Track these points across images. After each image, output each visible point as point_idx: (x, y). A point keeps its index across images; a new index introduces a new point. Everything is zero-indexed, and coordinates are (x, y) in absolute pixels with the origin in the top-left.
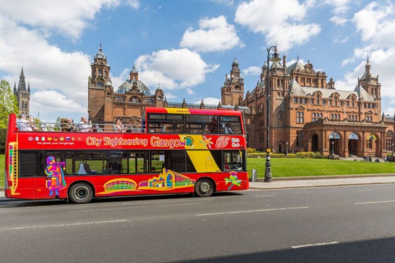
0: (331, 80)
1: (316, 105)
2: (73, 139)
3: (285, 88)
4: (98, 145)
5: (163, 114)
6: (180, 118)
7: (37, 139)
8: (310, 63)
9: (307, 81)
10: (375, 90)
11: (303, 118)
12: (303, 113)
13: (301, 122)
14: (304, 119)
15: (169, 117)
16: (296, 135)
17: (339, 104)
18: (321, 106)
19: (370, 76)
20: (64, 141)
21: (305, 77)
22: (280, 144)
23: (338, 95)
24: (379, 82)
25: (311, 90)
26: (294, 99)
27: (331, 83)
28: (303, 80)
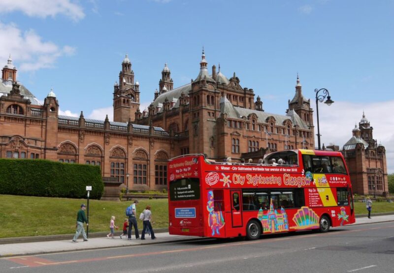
0: (258, 99)
1: (252, 132)
3: (217, 108)
8: (236, 76)
9: (234, 99)
10: (307, 116)
11: (239, 146)
12: (238, 140)
13: (237, 152)
14: (240, 148)
17: (275, 131)
18: (257, 132)
19: (302, 99)
21: (232, 93)
23: (274, 120)
24: (311, 108)
25: (245, 112)
26: (228, 122)
27: (259, 103)
28: (229, 97)
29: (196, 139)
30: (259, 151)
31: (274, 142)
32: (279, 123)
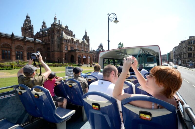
0: (74, 34)
1: (72, 44)
3: (60, 35)
8: (67, 26)
10: (88, 41)
12: (67, 46)
14: (68, 49)
16: (65, 55)
17: (79, 44)
19: (87, 36)
22: (58, 58)
24: (89, 38)
25: (70, 38)
26: (64, 40)
27: (74, 36)
28: (65, 32)
29: (52, 45)
30: (74, 50)
31: (79, 47)
32: (80, 42)
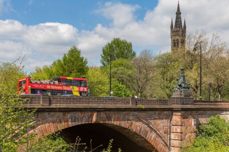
2: (43, 86)
4: (50, 88)
5: (65, 79)
6: (70, 80)
7: (35, 85)
15: (67, 80)
20: (41, 86)
